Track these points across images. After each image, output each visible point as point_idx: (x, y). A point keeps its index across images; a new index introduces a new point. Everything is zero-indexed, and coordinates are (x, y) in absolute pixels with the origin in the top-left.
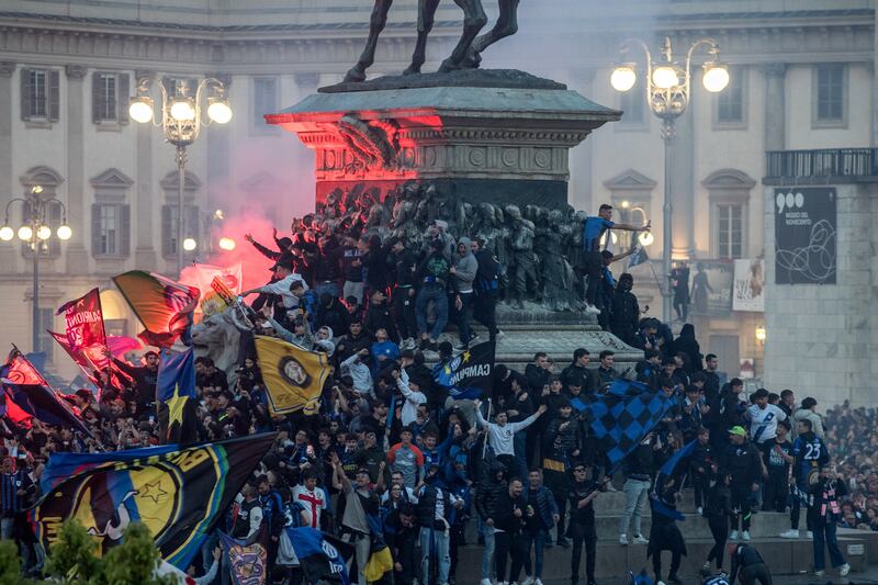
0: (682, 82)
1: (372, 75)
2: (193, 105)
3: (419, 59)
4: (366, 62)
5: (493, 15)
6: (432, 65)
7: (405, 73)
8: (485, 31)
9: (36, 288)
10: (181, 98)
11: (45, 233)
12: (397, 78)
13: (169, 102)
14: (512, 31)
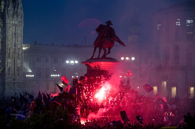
0: (129, 59)
1: (94, 58)
2: (73, 61)
3: (99, 56)
4: (93, 56)
5: (107, 51)
6: (100, 57)
7: (98, 58)
8: (106, 53)
9: (55, 82)
10: (72, 60)
11: (56, 75)
12: (96, 58)
13: (71, 61)
14: (110, 53)
